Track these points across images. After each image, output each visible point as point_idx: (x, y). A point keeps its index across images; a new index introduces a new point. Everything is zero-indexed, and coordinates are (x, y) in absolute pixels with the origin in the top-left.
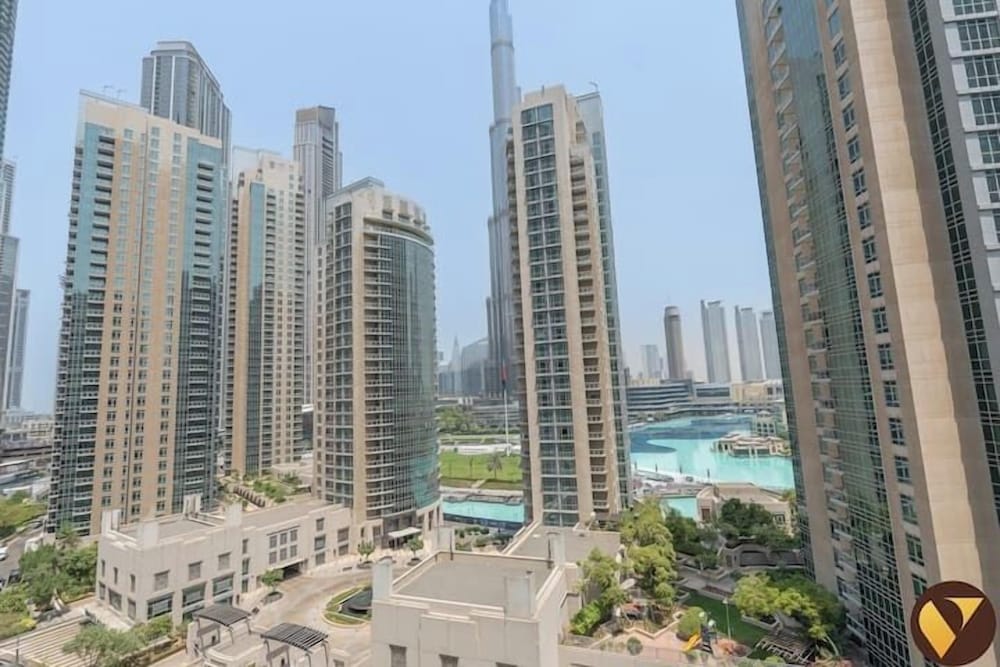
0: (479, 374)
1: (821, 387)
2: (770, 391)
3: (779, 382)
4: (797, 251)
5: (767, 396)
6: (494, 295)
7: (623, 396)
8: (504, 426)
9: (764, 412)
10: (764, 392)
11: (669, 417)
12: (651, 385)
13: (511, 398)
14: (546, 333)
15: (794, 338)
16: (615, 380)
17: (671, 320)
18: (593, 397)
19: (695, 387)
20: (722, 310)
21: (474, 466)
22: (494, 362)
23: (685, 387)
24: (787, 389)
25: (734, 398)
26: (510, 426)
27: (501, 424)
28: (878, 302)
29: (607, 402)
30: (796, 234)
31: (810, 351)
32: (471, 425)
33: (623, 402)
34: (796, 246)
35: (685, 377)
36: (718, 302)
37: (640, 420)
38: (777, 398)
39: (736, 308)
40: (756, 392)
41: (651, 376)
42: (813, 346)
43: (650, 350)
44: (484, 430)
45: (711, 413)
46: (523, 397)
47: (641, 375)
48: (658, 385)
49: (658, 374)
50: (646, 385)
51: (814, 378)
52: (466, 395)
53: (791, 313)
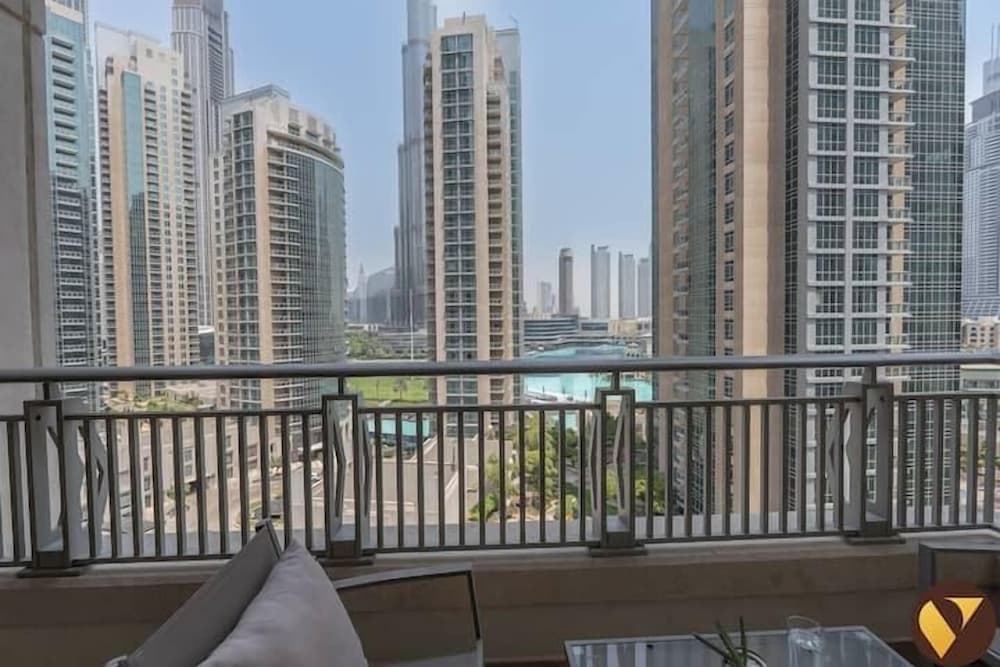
0: (385, 303)
1: (680, 322)
2: (640, 327)
3: (649, 319)
4: (675, 208)
5: (637, 331)
6: (402, 225)
7: (522, 326)
8: (410, 352)
9: (633, 344)
10: (635, 327)
11: (557, 347)
12: (544, 318)
13: (416, 326)
14: (457, 266)
15: (665, 281)
16: (516, 312)
17: (565, 260)
18: (496, 326)
19: (581, 321)
20: (608, 255)
21: (380, 388)
22: (400, 291)
23: (571, 321)
24: (655, 324)
25: (611, 331)
26: (415, 352)
27: (406, 350)
28: (730, 256)
29: (508, 331)
30: (677, 192)
31: (676, 294)
32: (377, 350)
33: (522, 331)
34: (675, 203)
35: (573, 313)
36: (605, 248)
37: (532, 349)
38: (645, 333)
39: (620, 254)
40: (629, 327)
41: (544, 311)
42: (678, 290)
43: (545, 287)
44: (390, 355)
45: (592, 344)
46: (433, 325)
47: (535, 309)
48: (549, 318)
49: (550, 309)
50: (539, 319)
51: (676, 316)
52: (373, 322)
53: (665, 260)
